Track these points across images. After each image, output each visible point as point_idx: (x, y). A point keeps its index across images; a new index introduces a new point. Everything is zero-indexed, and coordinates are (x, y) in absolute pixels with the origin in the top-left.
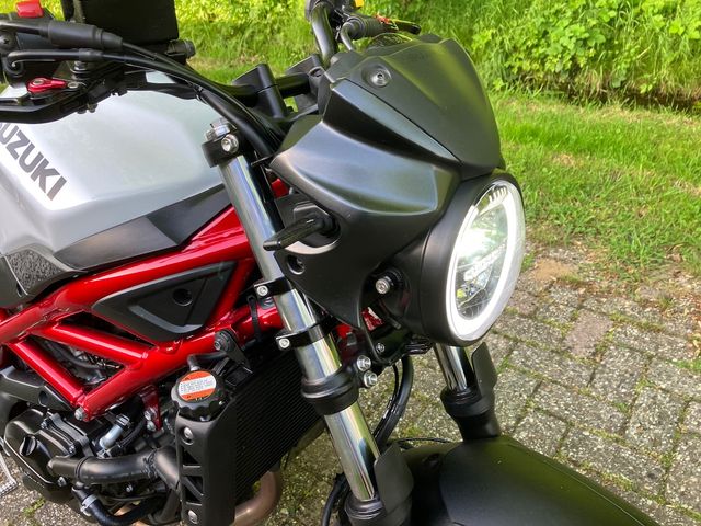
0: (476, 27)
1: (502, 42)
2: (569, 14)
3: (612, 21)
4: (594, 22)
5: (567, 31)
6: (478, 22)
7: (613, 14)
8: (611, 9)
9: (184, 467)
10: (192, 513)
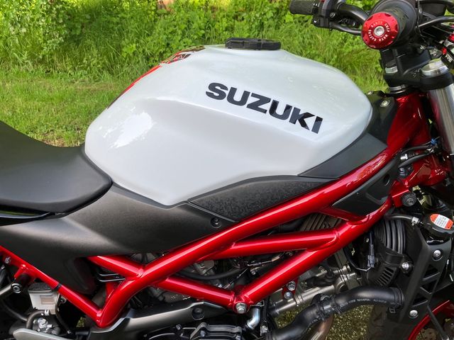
0: (123, 43)
1: (144, 51)
2: (180, 32)
3: (204, 35)
4: (196, 37)
5: (182, 42)
6: (124, 39)
7: (203, 32)
8: (200, 29)
9: (425, 279)
10: (414, 312)
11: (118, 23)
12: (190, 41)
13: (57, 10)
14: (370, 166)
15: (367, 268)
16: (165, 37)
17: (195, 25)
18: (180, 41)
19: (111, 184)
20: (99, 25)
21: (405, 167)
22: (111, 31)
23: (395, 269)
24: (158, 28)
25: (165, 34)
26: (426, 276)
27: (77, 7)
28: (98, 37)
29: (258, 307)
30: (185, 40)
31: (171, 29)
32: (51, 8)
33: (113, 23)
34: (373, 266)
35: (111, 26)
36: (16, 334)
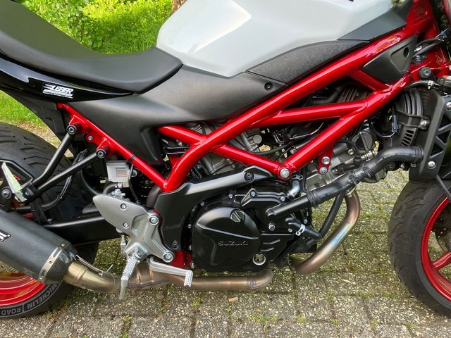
9: (440, 130)
10: (431, 163)
11: (136, 37)
13: (83, 22)
14: (387, 43)
15: (391, 133)
19: (181, 66)
20: (119, 39)
21: (421, 55)
22: (129, 43)
23: (414, 130)
26: (440, 127)
27: (99, 22)
28: (117, 49)
29: (297, 180)
32: (77, 20)
33: (131, 37)
34: (396, 131)
35: (130, 39)
36: (95, 198)
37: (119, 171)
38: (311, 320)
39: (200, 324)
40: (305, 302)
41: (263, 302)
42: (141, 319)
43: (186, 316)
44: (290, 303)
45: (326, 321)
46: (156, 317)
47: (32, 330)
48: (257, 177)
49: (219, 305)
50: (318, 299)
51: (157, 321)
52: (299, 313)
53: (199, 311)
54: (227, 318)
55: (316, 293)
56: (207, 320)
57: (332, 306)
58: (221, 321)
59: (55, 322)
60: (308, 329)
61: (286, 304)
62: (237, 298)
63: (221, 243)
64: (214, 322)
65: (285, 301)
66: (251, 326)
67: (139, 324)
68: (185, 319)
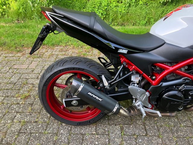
2: (97, 7)
3: (107, 8)
4: (104, 9)
5: (98, 11)
8: (105, 6)
12: (102, 11)
16: (91, 9)
17: (103, 5)
18: (97, 11)
19: (165, 43)
24: (88, 5)
25: (91, 8)
30: (99, 10)
31: (94, 6)
36: (129, 87)
37: (136, 78)
38: (185, 126)
39: (147, 128)
40: (181, 120)
41: (167, 120)
42: (126, 126)
43: (141, 125)
44: (176, 120)
45: (190, 127)
46: (131, 125)
47: (89, 129)
48: (187, 81)
49: (151, 121)
50: (185, 119)
51: (132, 126)
52: (180, 124)
53: (145, 123)
54: (156, 125)
55: (184, 117)
56: (149, 126)
57: (191, 121)
58: (154, 127)
59: (96, 127)
60: (185, 129)
61: (175, 121)
62: (157, 118)
63: (172, 103)
64: (152, 126)
65: (174, 120)
66: (165, 128)
67: (126, 127)
68: (141, 126)
